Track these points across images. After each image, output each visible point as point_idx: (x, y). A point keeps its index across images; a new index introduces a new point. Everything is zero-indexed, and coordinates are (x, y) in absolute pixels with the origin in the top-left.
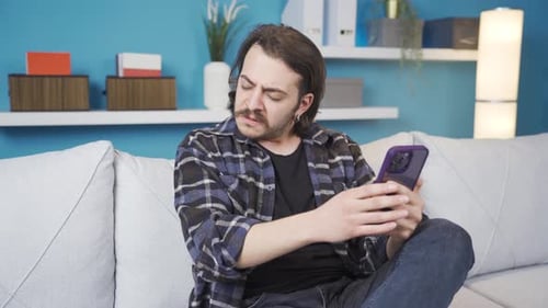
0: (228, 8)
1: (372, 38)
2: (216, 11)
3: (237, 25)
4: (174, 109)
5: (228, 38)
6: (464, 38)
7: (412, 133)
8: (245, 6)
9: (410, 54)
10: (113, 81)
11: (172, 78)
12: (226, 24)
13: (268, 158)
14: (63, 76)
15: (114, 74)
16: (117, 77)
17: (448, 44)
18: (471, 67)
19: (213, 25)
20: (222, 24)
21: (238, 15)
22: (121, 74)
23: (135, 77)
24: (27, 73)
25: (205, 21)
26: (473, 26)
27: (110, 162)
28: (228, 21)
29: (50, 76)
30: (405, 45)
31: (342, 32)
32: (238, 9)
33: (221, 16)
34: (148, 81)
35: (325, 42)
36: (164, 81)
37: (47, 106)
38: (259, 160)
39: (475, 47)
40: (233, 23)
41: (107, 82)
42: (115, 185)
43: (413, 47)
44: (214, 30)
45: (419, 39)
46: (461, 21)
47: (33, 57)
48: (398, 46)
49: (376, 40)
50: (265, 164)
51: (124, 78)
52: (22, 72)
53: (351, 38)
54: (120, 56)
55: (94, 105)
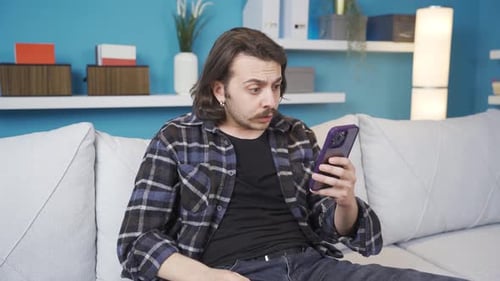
0: (195, 4)
1: (323, 32)
2: (184, 7)
3: (203, 20)
4: (148, 94)
5: (196, 31)
6: (402, 32)
7: (358, 115)
8: (210, 3)
9: (355, 46)
10: (93, 68)
11: (146, 66)
12: (193, 19)
13: (232, 147)
14: (47, 65)
15: (94, 63)
16: (96, 66)
17: (388, 37)
18: (408, 57)
19: (182, 20)
20: (190, 19)
21: (204, 11)
22: (100, 63)
23: (113, 66)
24: (16, 61)
25: (175, 16)
26: (410, 22)
27: (91, 141)
28: (195, 16)
29: (37, 65)
30: (351, 38)
31: (296, 26)
32: (204, 5)
33: (189, 12)
34: (124, 70)
35: (281, 35)
36: (139, 69)
37: (34, 92)
38: (223, 149)
39: (411, 40)
40: (200, 18)
41: (87, 70)
42: (96, 161)
43: (359, 40)
44: (183, 25)
45: (363, 33)
46: (399, 17)
47: (21, 48)
48: (345, 39)
49: (326, 33)
50: (228, 153)
51: (102, 66)
52: (11, 61)
53: (304, 32)
54: (99, 47)
55: (76, 91)
